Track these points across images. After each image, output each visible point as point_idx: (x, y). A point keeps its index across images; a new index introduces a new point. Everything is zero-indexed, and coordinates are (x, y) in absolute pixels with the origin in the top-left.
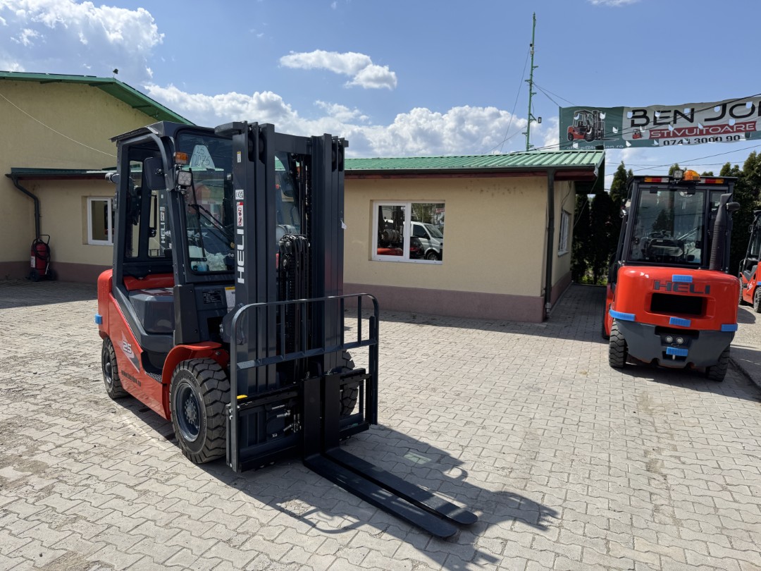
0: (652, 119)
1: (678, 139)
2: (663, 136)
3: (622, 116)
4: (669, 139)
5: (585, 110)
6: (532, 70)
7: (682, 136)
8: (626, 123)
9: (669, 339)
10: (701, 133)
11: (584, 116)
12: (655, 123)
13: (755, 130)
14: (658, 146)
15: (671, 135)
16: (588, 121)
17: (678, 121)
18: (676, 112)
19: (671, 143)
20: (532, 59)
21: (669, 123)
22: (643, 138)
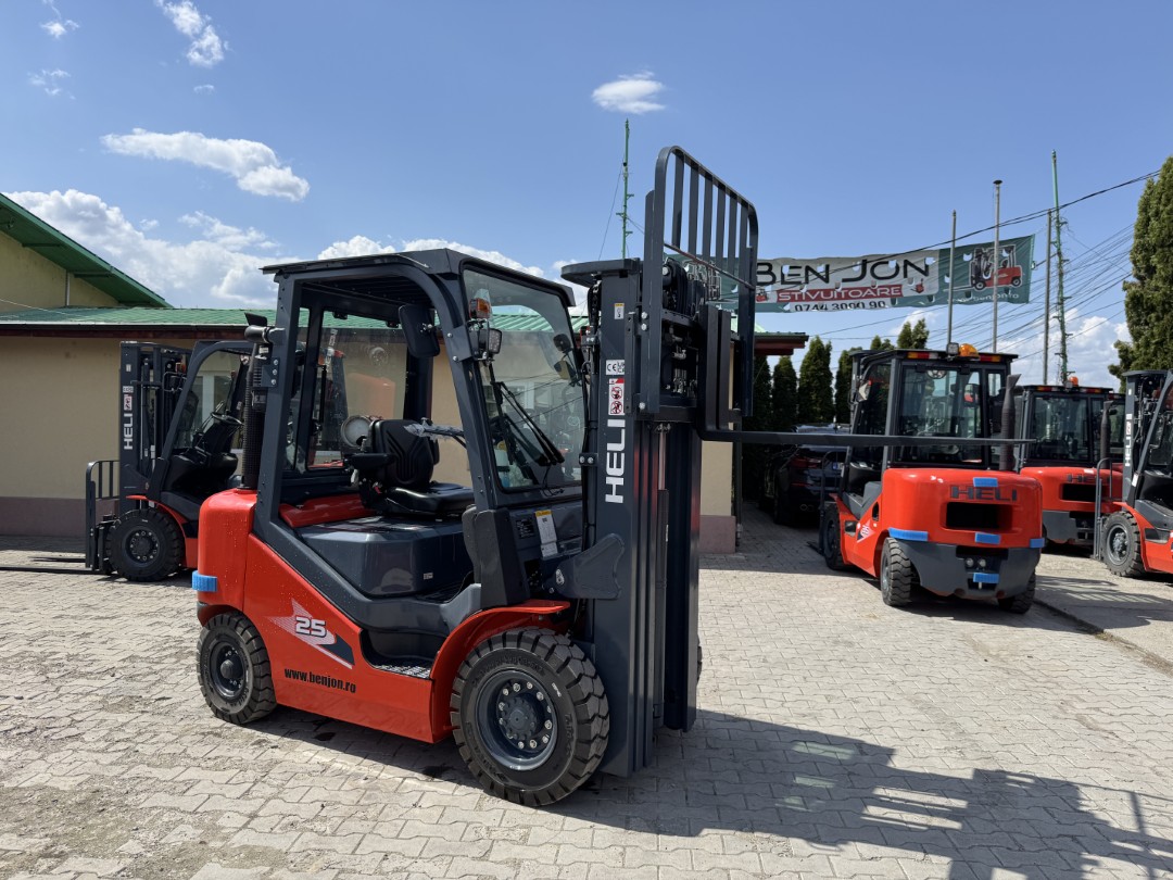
0: (779, 278)
2: (793, 300)
4: (801, 304)
6: (626, 199)
7: (815, 300)
10: (839, 297)
11: (695, 267)
12: (783, 282)
13: (901, 295)
14: (789, 311)
15: (804, 298)
16: (700, 275)
17: (810, 280)
18: (808, 269)
19: (804, 308)
20: (626, 183)
21: (799, 283)
22: (769, 301)
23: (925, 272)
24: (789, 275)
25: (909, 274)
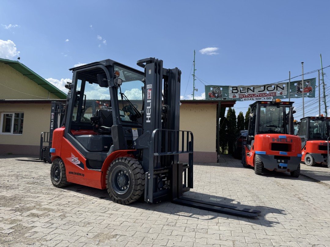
0: (239, 90)
1: (249, 98)
2: (244, 97)
3: (228, 89)
4: (246, 98)
5: (214, 87)
6: (194, 71)
7: (250, 97)
8: (230, 92)
9: (279, 161)
10: (257, 96)
11: (214, 89)
12: (241, 92)
13: (276, 95)
14: (242, 101)
15: (247, 96)
16: (216, 91)
17: (249, 91)
18: (248, 88)
19: (247, 100)
20: (194, 67)
21: (245, 92)
22: (236, 98)
23: (283, 89)
24: (243, 90)
25: (278, 89)
